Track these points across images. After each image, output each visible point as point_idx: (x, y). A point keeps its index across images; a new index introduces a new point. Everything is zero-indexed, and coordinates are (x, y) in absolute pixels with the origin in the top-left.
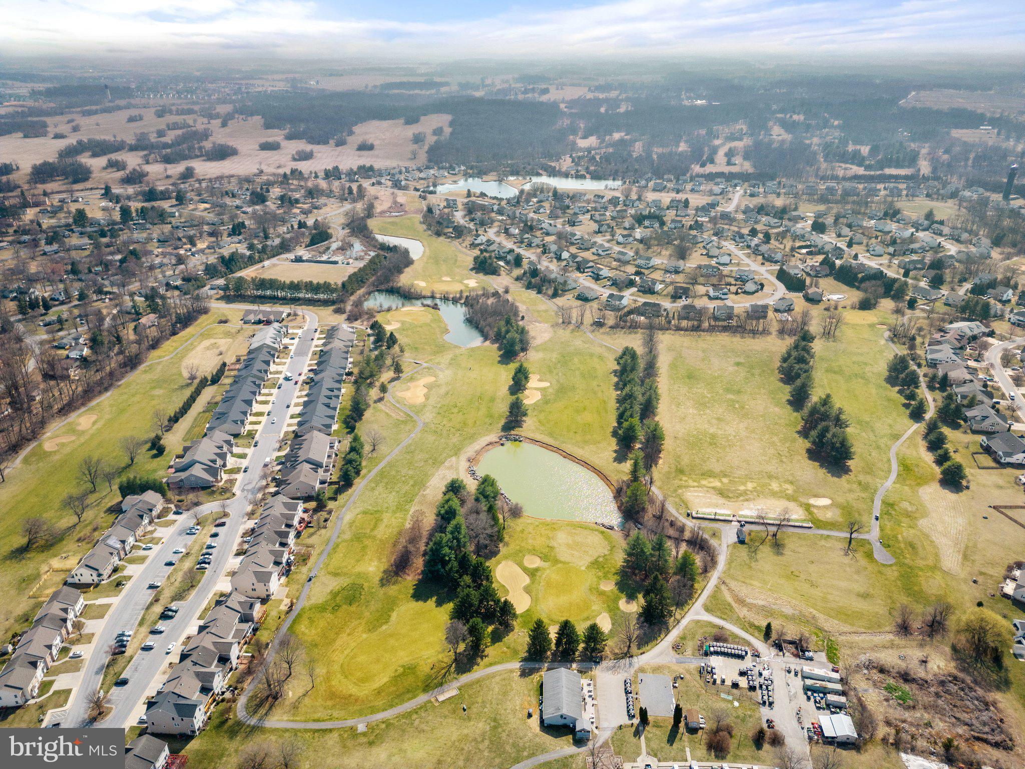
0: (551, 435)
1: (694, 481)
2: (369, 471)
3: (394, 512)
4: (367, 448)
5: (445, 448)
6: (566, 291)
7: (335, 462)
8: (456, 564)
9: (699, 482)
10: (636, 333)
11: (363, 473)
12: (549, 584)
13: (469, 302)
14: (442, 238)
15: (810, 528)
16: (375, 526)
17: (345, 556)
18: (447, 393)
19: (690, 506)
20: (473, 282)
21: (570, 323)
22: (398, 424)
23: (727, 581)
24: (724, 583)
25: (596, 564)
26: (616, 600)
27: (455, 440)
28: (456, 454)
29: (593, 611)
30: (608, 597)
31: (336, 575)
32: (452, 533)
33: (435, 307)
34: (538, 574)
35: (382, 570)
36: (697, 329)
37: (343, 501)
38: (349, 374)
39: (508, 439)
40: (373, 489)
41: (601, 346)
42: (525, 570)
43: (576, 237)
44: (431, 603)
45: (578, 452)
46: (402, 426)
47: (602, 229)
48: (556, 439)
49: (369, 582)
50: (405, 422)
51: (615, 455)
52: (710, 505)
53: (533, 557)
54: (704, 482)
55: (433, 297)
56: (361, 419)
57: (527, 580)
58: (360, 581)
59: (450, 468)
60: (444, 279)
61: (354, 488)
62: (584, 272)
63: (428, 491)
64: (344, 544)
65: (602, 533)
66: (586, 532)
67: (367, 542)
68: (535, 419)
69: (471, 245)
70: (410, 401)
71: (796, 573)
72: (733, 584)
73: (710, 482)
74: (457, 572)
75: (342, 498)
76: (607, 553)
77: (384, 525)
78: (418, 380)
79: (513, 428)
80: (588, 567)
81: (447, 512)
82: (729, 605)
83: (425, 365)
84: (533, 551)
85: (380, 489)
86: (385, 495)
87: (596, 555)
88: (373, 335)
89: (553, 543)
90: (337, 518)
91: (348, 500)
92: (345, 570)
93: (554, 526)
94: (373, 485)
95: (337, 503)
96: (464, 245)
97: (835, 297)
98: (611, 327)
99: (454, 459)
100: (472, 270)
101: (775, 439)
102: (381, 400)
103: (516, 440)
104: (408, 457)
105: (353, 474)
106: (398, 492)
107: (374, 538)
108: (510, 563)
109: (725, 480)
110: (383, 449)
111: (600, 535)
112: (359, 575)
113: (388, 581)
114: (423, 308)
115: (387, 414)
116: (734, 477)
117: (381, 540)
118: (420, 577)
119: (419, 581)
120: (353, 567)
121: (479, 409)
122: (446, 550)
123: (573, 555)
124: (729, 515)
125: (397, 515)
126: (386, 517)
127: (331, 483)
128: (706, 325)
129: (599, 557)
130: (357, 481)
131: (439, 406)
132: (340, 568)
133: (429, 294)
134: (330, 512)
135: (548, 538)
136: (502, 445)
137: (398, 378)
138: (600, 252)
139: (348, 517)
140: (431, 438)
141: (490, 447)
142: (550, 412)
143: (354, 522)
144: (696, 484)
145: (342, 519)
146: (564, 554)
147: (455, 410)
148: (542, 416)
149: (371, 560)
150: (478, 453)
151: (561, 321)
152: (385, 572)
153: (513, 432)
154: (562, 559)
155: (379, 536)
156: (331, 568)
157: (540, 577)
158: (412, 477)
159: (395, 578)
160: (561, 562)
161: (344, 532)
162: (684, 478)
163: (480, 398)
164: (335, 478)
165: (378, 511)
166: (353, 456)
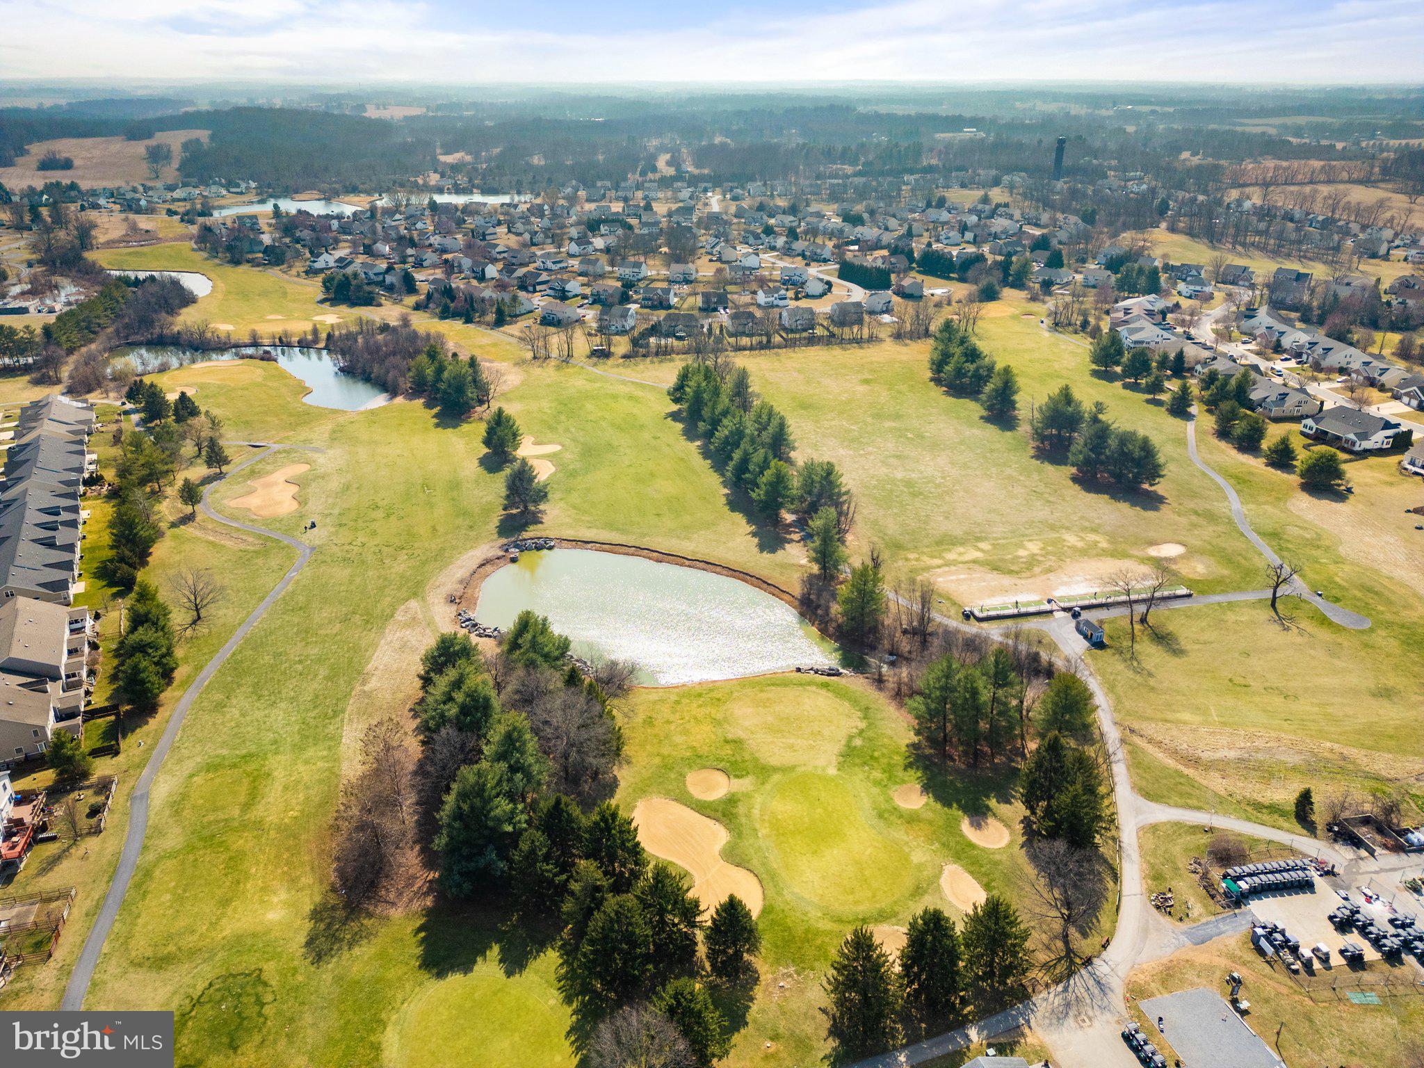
0: (610, 526)
1: (932, 557)
2: (198, 668)
3: (299, 748)
4: (178, 618)
5: (382, 589)
6: (517, 316)
7: (92, 663)
8: (540, 837)
9: (941, 557)
10: (672, 360)
11: (178, 674)
12: (780, 830)
13: (334, 344)
14: (244, 268)
15: (1189, 596)
16: (253, 797)
17: (180, 899)
18: (347, 488)
19: (958, 600)
20: (333, 318)
21: (548, 357)
22: (244, 559)
23: (1136, 726)
24: (1132, 731)
25: (851, 755)
26: (952, 828)
27: (400, 566)
28: (415, 594)
29: (920, 867)
30: (931, 823)
31: (160, 962)
32: (501, 756)
33: (267, 357)
34: (741, 809)
35: (308, 908)
36: (767, 346)
37: (137, 751)
38: (93, 481)
39: (523, 548)
40: (220, 707)
41: (624, 383)
42: (703, 808)
43: (498, 249)
44: (489, 968)
45: (686, 547)
46: (260, 561)
47: (537, 239)
48: (623, 531)
49: (276, 956)
50: (264, 552)
51: (756, 540)
52: (993, 592)
53: (705, 774)
54: (951, 556)
55: (255, 344)
56: (144, 563)
57: (720, 835)
58: (248, 962)
59: (413, 622)
60: (270, 317)
61: (162, 714)
62: (535, 291)
63: (373, 684)
64: (170, 864)
65: (825, 686)
66: (790, 693)
67: (240, 843)
68: (562, 504)
69: (307, 272)
70: (265, 513)
71: (1238, 680)
72: (1150, 729)
73: (960, 554)
74: (547, 858)
75: (132, 745)
76: (862, 725)
77: (278, 786)
78: (269, 473)
79: (523, 527)
80: (841, 767)
81: (464, 710)
82: (1176, 771)
83: (276, 447)
84: (698, 760)
85: (240, 701)
86: (259, 714)
87: (842, 735)
88: (136, 411)
89: (734, 732)
90: (131, 797)
91: (151, 748)
92: (190, 941)
93: (715, 695)
94: (219, 697)
95: (121, 758)
96: (294, 272)
97: (938, 292)
98: (625, 357)
99: (413, 604)
100: (322, 302)
101: (1008, 471)
102: (188, 519)
103: (539, 548)
104: (296, 620)
105: (154, 678)
106: (292, 700)
107: (259, 825)
108: (658, 801)
109: (984, 546)
110: (220, 613)
111: (823, 692)
112: (238, 944)
113: (335, 939)
114: (241, 362)
115: (212, 543)
116: (997, 539)
117: (280, 829)
118: (429, 902)
119: (429, 913)
120: (213, 925)
121: (431, 505)
122: (503, 806)
123: (791, 747)
124: (1039, 602)
125: (310, 752)
126: (279, 766)
127: (91, 715)
128: (777, 339)
129: (851, 738)
130: (166, 696)
131: (336, 511)
132: (170, 937)
133: (247, 340)
134: (104, 787)
135: (717, 723)
136: (514, 560)
137: (220, 476)
138: (549, 265)
139: (162, 789)
140: (341, 574)
141: (488, 568)
142: (588, 490)
143: (184, 796)
144: (938, 562)
145: (145, 796)
146: (772, 751)
147: (379, 514)
148: (575, 498)
149: (265, 889)
150: (467, 583)
151: (530, 355)
152: (316, 915)
153: (525, 535)
154: (774, 761)
155: (272, 819)
156: (141, 946)
157: (748, 816)
158: (319, 660)
159: (354, 926)
160: (776, 770)
161: (159, 832)
162: (911, 556)
163: (426, 485)
164: (99, 700)
165: (251, 755)
166: (143, 635)
